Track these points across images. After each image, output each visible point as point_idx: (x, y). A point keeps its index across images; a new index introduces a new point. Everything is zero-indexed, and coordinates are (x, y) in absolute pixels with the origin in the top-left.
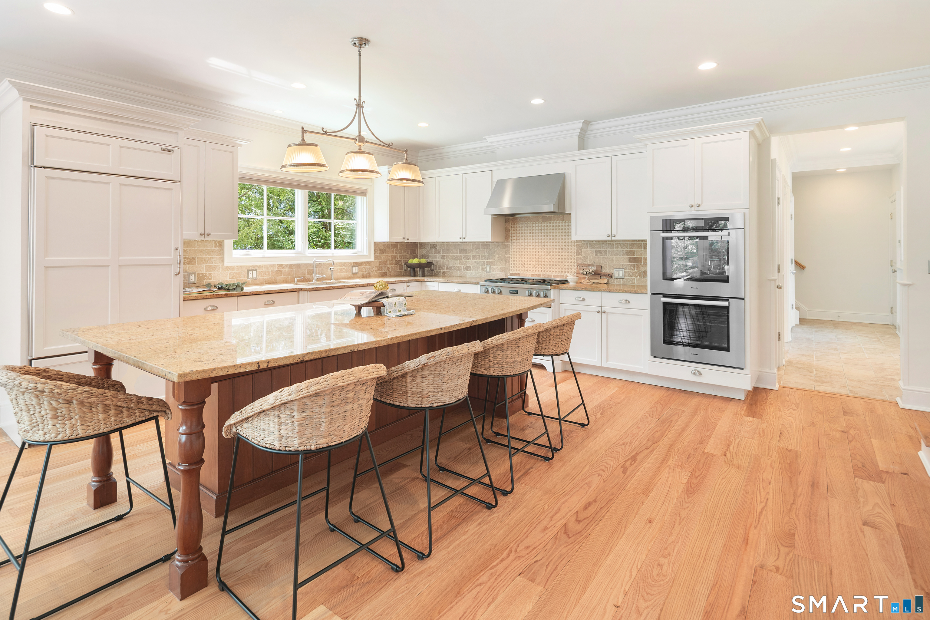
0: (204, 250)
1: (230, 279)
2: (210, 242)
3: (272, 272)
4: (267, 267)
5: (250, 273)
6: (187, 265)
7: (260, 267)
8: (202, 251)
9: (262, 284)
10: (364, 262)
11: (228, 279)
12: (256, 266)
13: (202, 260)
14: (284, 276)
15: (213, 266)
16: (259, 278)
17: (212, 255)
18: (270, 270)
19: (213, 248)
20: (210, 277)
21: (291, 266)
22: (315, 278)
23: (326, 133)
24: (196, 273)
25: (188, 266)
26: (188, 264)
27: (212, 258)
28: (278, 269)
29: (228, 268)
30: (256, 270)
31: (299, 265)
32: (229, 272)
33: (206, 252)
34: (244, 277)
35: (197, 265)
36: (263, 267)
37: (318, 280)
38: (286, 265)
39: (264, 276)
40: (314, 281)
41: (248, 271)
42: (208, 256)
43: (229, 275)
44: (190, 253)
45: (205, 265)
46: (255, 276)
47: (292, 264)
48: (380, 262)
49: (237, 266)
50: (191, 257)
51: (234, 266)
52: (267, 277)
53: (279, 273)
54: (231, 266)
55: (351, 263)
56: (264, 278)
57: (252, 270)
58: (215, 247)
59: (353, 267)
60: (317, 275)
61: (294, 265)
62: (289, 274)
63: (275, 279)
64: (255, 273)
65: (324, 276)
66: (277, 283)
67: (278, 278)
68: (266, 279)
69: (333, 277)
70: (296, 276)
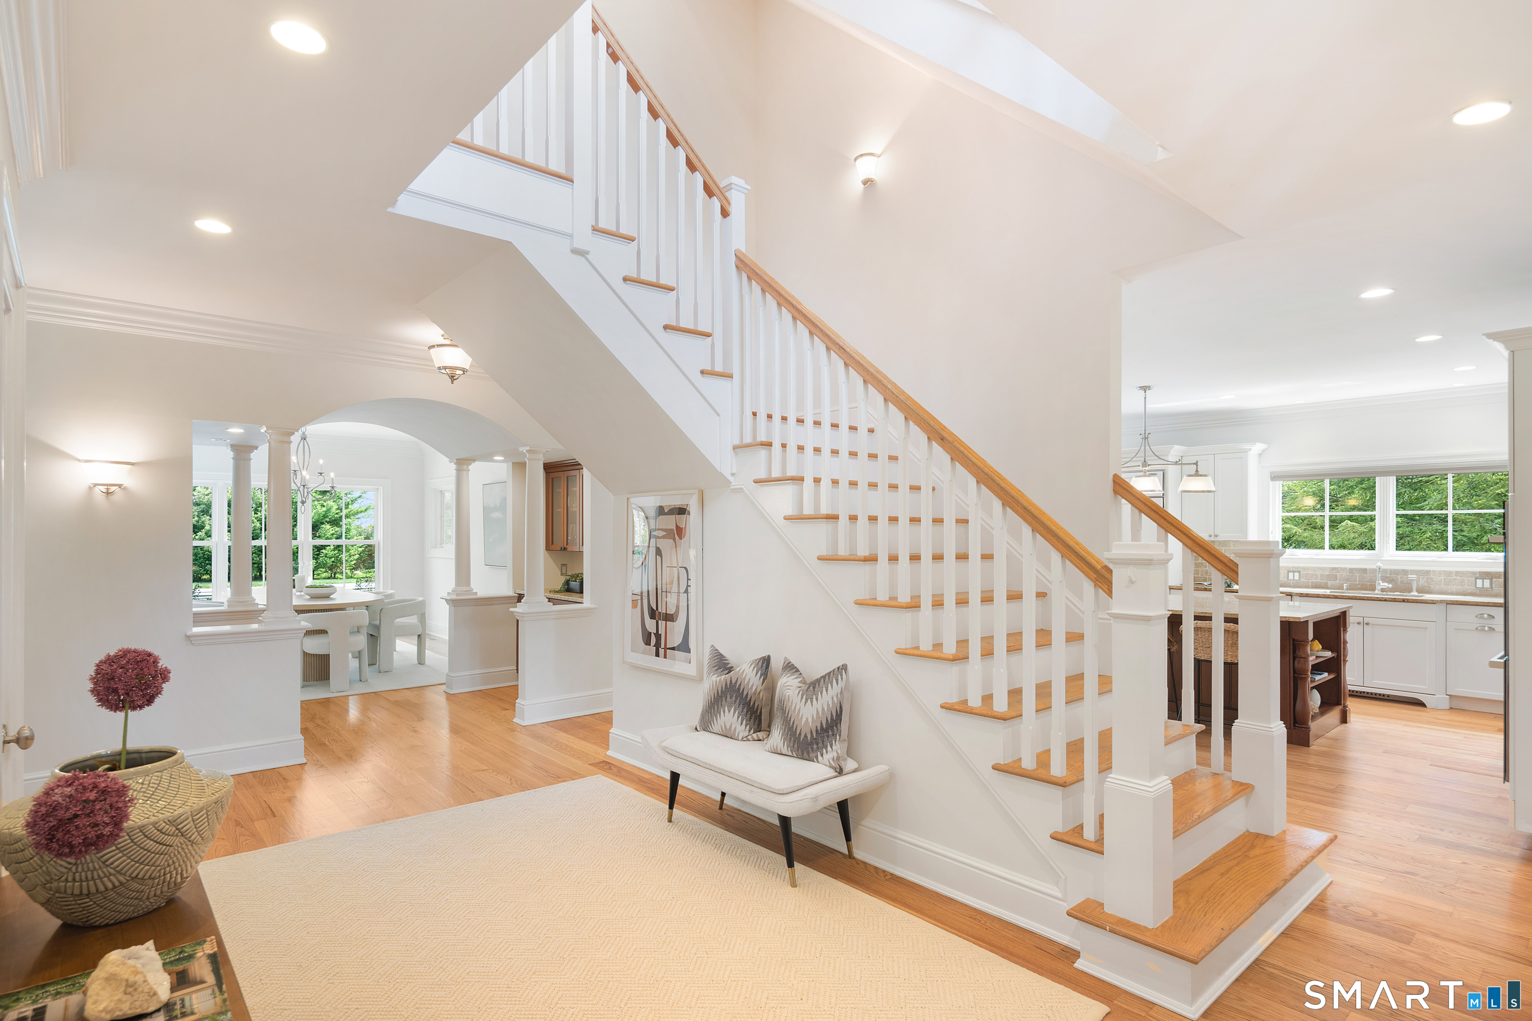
3: (1321, 575)
4: (1313, 569)
5: (1291, 574)
7: (1304, 569)
9: (1307, 587)
12: (1299, 567)
14: (1340, 580)
16: (1303, 580)
18: (1319, 573)
21: (1351, 570)
22: (1379, 588)
28: (1331, 572)
30: (1299, 572)
31: (1365, 571)
34: (1283, 579)
36: (1308, 568)
37: (1383, 590)
39: (1310, 579)
40: (1376, 592)
41: (1289, 572)
46: (1296, 578)
47: (1352, 569)
52: (1314, 580)
53: (1329, 577)
55: (1473, 573)
56: (1310, 581)
57: (1294, 572)
59: (1477, 578)
60: (1382, 584)
61: (1356, 569)
62: (1348, 580)
63: (1326, 584)
64: (1297, 575)
65: (1390, 586)
66: (1327, 588)
67: (1330, 583)
68: (1312, 583)
69: (1414, 589)
70: (1358, 583)
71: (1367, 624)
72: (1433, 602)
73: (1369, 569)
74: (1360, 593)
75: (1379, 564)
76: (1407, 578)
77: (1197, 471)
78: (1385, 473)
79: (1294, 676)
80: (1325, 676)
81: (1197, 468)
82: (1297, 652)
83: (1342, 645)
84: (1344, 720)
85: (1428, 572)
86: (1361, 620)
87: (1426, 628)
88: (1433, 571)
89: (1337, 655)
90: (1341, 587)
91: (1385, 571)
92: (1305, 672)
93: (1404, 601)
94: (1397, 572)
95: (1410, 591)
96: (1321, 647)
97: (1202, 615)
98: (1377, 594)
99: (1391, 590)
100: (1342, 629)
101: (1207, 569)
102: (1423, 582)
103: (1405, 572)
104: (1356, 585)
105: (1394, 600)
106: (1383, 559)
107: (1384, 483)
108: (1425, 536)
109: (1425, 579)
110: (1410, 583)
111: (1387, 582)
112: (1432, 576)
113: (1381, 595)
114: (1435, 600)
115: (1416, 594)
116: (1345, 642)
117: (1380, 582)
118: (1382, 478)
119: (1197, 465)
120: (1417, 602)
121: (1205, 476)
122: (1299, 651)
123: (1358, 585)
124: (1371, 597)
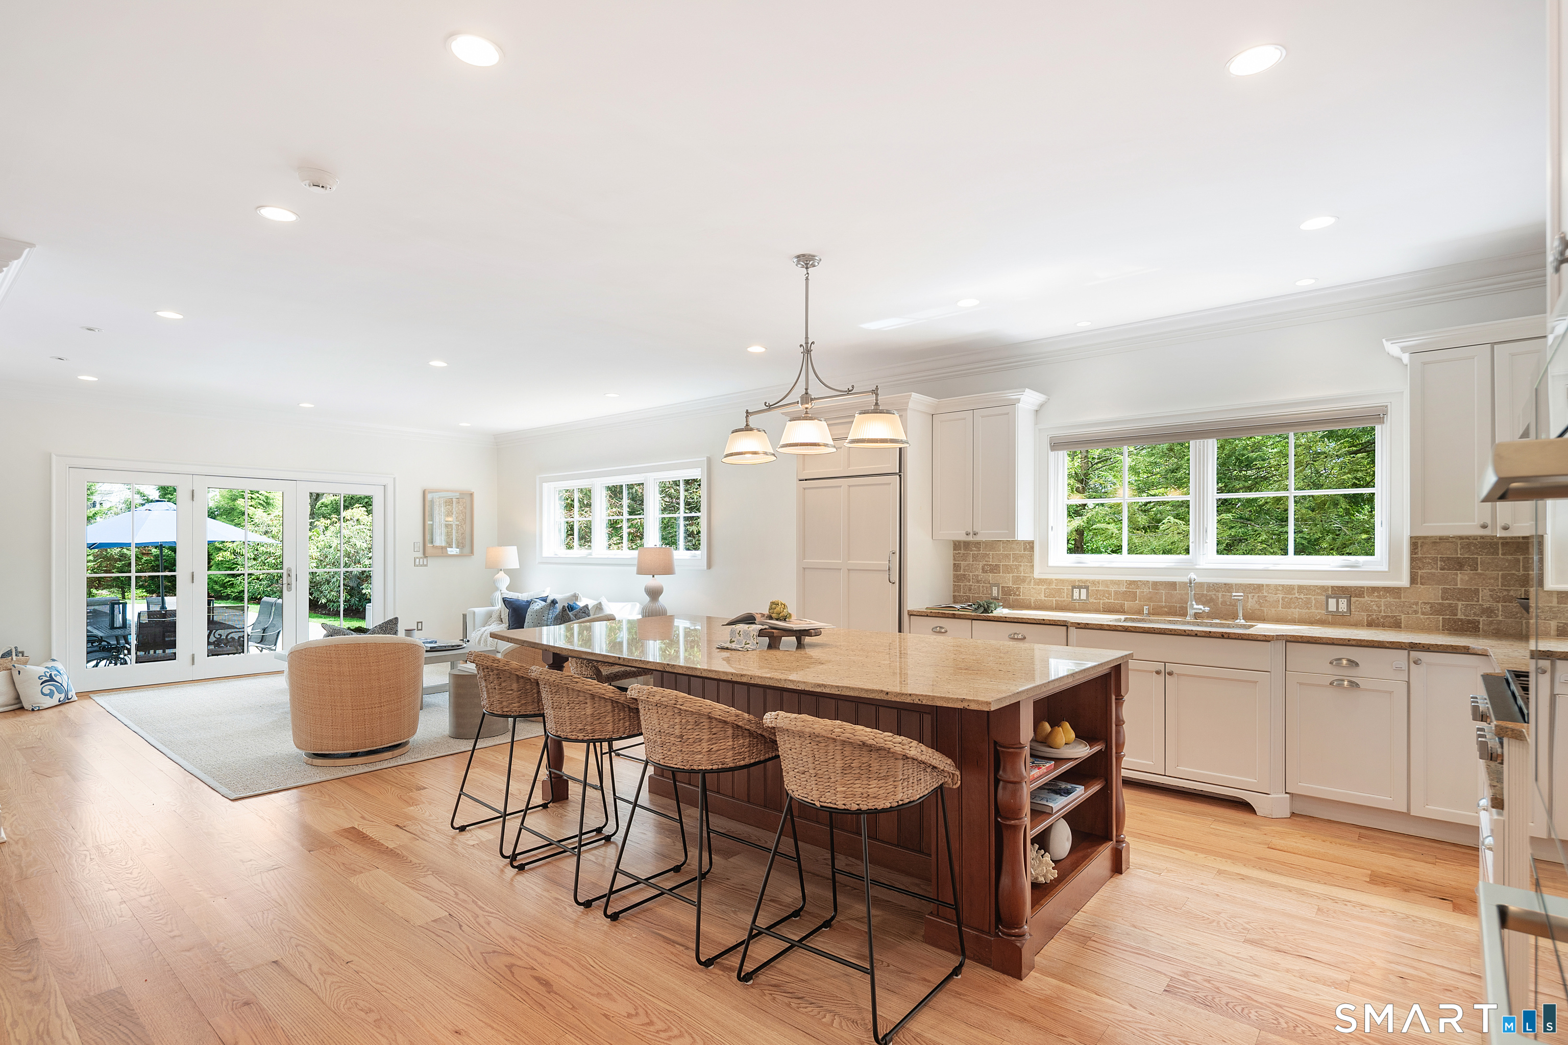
0: (1010, 555)
1: (1046, 599)
2: (1018, 543)
3: (1116, 593)
4: (1106, 583)
5: (1076, 591)
6: (989, 574)
7: (1094, 583)
8: (1007, 556)
9: (1097, 611)
10: (1374, 589)
11: (1043, 598)
12: (1087, 581)
13: (1008, 568)
14: (1140, 601)
15: (1022, 578)
16: (1092, 600)
17: (1020, 562)
18: (1113, 589)
19: (1023, 552)
20: (1017, 593)
21: (1155, 584)
22: (1191, 612)
23: (770, 407)
24: (1001, 585)
25: (991, 575)
26: (990, 572)
27: (1021, 565)
28: (1128, 588)
29: (1041, 582)
30: (1087, 588)
31: (1173, 585)
32: (1045, 587)
33: (1013, 558)
34: (1067, 597)
35: (1001, 574)
36: (1098, 583)
37: (1197, 615)
38: (1146, 583)
39: (1100, 599)
40: (1188, 618)
41: (1073, 587)
42: (1015, 563)
43: (1045, 591)
44: (993, 558)
45: (1011, 575)
46: (1083, 597)
47: (1157, 582)
48: (1445, 591)
49: (1056, 580)
50: (995, 564)
51: (1052, 579)
52: (1107, 600)
53: (1132, 596)
54: (1046, 579)
55: (1324, 589)
56: (1101, 601)
57: (1080, 588)
58: (1025, 550)
59: (1328, 597)
60: (1195, 606)
61: (1161, 583)
62: (1150, 599)
63: (1122, 606)
64: (1084, 591)
65: (1207, 609)
66: (1123, 612)
67: (1127, 605)
68: (1104, 604)
69: (1241, 615)
70: (1164, 604)
71: (1170, 674)
72: (1266, 639)
73: (1179, 582)
74: (1165, 622)
75: (1193, 576)
76: (1231, 596)
77: (877, 404)
78: (1202, 432)
79: (996, 821)
80: (1080, 793)
81: (877, 400)
82: (1001, 772)
83: (1114, 726)
84: (1117, 867)
85: (1259, 587)
86: (1161, 667)
87: (1256, 682)
88: (1267, 585)
89: (1106, 747)
90: (1140, 612)
91: (1201, 585)
92: (1015, 813)
93: (1223, 636)
94: (1215, 587)
95: (1235, 617)
96: (1073, 735)
97: (819, 690)
98: (1189, 623)
99: (1210, 615)
100: (1114, 697)
101: (971, 583)
102: (1252, 603)
103: (1228, 587)
104: (1162, 607)
105: (1209, 635)
106: (1197, 567)
107: (1200, 449)
108: (1261, 538)
109: (1256, 598)
110: (1234, 604)
111: (1203, 604)
112: (1265, 594)
113: (1194, 624)
114: (1269, 636)
115: (1243, 622)
116: (1120, 723)
117: (1194, 603)
118: (1198, 441)
119: (877, 395)
120: (1242, 639)
121: (888, 412)
122: (1004, 770)
123: (1164, 607)
124: (1175, 630)
